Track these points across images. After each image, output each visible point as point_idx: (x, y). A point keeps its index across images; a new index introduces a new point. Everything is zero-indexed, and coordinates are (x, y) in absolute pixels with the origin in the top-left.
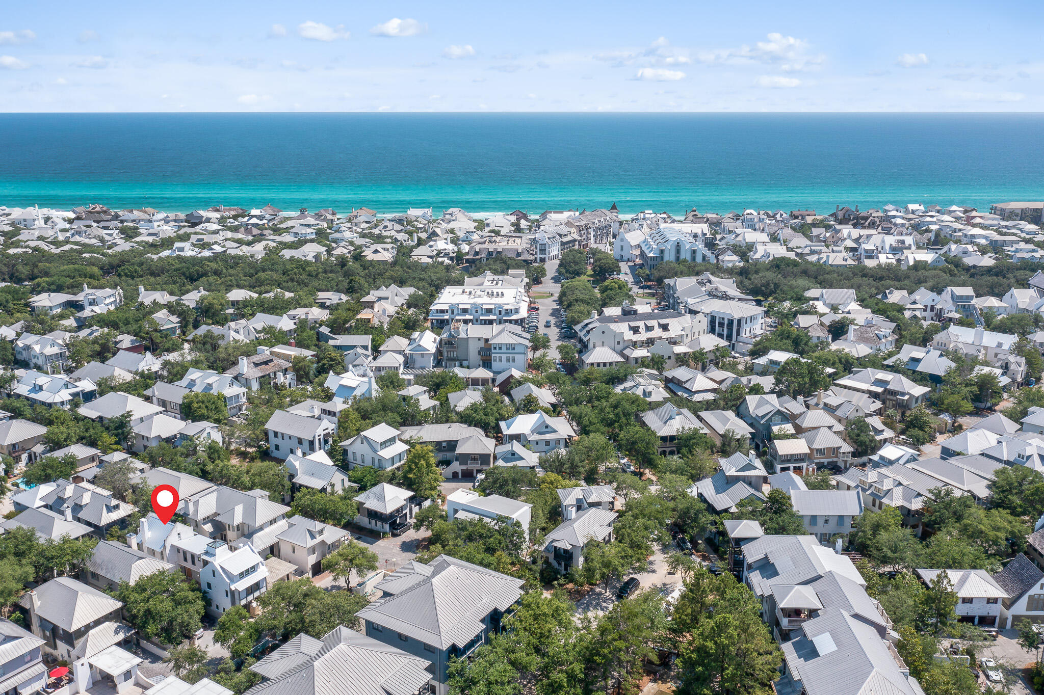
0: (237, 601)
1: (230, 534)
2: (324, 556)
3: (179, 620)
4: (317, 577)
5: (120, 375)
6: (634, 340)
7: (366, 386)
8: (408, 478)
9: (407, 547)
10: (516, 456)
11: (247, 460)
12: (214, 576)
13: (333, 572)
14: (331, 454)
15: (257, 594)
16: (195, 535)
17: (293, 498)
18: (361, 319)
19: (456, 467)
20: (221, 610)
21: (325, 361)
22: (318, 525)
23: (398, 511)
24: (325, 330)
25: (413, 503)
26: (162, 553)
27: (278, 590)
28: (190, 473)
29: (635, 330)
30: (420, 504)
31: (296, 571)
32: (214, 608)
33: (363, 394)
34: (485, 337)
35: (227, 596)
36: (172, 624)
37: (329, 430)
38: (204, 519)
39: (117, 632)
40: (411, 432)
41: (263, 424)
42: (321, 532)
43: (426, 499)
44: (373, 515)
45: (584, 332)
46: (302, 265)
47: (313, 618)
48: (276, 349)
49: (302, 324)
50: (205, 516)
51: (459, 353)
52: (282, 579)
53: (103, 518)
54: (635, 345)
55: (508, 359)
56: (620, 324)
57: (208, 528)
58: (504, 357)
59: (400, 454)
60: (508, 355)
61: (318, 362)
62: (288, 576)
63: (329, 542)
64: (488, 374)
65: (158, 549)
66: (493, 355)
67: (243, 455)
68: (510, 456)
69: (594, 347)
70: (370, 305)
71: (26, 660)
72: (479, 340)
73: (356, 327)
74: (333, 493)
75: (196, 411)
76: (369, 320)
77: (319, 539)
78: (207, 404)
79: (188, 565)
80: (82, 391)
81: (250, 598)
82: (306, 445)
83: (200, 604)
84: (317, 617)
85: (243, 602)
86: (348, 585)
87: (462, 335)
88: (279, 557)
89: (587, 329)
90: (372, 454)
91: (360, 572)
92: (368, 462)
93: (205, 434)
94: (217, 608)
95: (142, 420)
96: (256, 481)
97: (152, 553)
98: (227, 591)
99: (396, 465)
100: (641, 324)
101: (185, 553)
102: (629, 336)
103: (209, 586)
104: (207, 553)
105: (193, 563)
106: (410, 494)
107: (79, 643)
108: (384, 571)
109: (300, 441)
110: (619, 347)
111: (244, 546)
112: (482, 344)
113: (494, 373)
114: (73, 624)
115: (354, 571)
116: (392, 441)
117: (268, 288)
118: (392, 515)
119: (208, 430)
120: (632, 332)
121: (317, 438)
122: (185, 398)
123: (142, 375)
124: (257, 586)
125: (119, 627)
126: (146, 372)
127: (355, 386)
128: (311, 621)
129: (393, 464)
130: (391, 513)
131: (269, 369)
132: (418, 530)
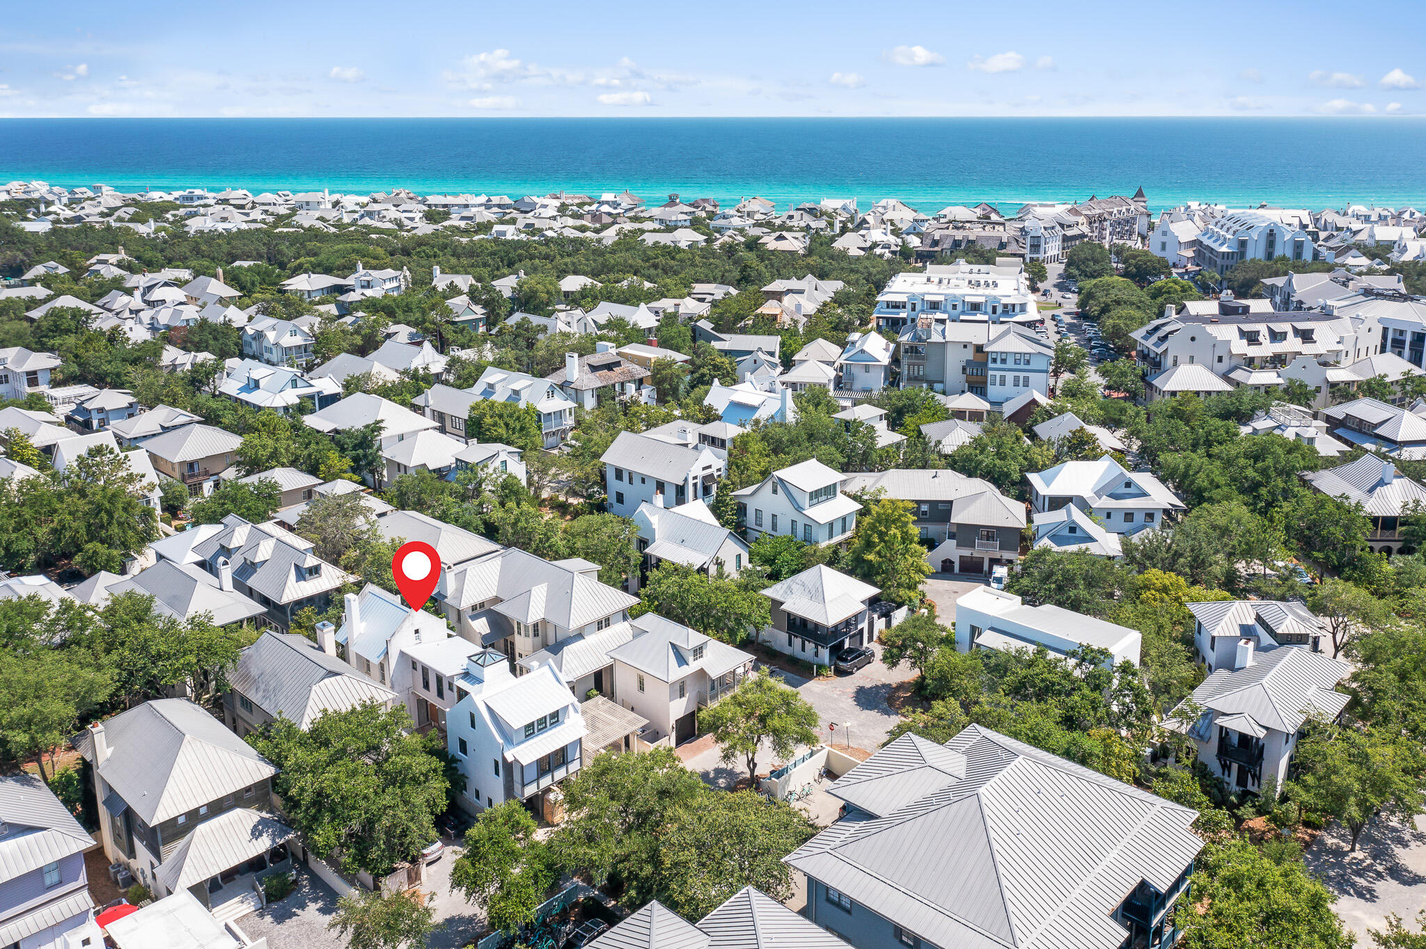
0: (517, 786)
1: (522, 643)
2: (701, 702)
3: (385, 822)
4: (686, 747)
5: (379, 373)
6: (1250, 355)
7: (778, 405)
8: (864, 561)
9: (868, 698)
10: (1078, 534)
11: (568, 517)
12: (473, 725)
13: (723, 740)
14: (716, 509)
15: (560, 774)
16: (449, 636)
17: (643, 581)
18: (763, 316)
19: (950, 550)
20: (483, 802)
21: (705, 370)
22: (693, 638)
23: (847, 623)
24: (706, 325)
25: (874, 611)
26: (382, 666)
27: (603, 771)
28: (466, 526)
29: (1252, 338)
30: (887, 615)
31: (643, 729)
32: (469, 795)
33: (772, 417)
34: (975, 342)
35: (497, 773)
36: (372, 829)
37: (712, 470)
38: (474, 608)
39: (256, 833)
40: (862, 481)
41: (597, 456)
42: (698, 651)
43: (899, 606)
44: (800, 627)
45: (1154, 338)
46: (672, 252)
47: (682, 857)
48: (626, 350)
49: (669, 319)
50: (477, 600)
51: (928, 369)
52: (615, 746)
53: (287, 590)
54: (1250, 362)
55: (1016, 379)
56: (1223, 327)
57: (481, 626)
58: (1010, 376)
59: (844, 519)
60: (1017, 374)
61: (692, 373)
62: (627, 738)
63: (714, 673)
64: (981, 405)
65: (375, 661)
66: (990, 373)
67: (563, 508)
68: (1066, 532)
69: (1175, 364)
70: (778, 296)
71: (48, 882)
72: (965, 346)
73: (753, 326)
74: (720, 575)
75: (489, 430)
76: (774, 317)
77: (694, 666)
78: (507, 420)
79: (431, 696)
80: (319, 393)
81: (546, 782)
82: (671, 492)
83: (438, 786)
84: (691, 855)
85: (530, 790)
86: (752, 771)
87: (936, 338)
88: (611, 696)
89: (1161, 333)
90: (793, 515)
91: (780, 746)
92: (784, 528)
93: (497, 463)
94: (478, 796)
95: (401, 438)
96: (578, 545)
97: (365, 666)
98: (496, 763)
99: (838, 538)
100: (1262, 328)
101: (425, 670)
102: (1240, 347)
103: (463, 745)
104: (466, 675)
105: (440, 694)
106: (872, 591)
107: (171, 852)
108: (828, 748)
109: (661, 486)
110: (1224, 366)
111: (540, 666)
112: (969, 354)
113: (992, 403)
114: (160, 807)
115: (767, 741)
116: (828, 492)
117: (621, 276)
118: (836, 632)
119: (503, 456)
120: (1245, 341)
121: (691, 482)
122: (473, 408)
123: (415, 376)
124: (559, 758)
125: (263, 821)
126: (421, 372)
127: (756, 404)
128: (675, 864)
129: (831, 536)
130: (836, 627)
131: (615, 376)
132: (894, 664)
